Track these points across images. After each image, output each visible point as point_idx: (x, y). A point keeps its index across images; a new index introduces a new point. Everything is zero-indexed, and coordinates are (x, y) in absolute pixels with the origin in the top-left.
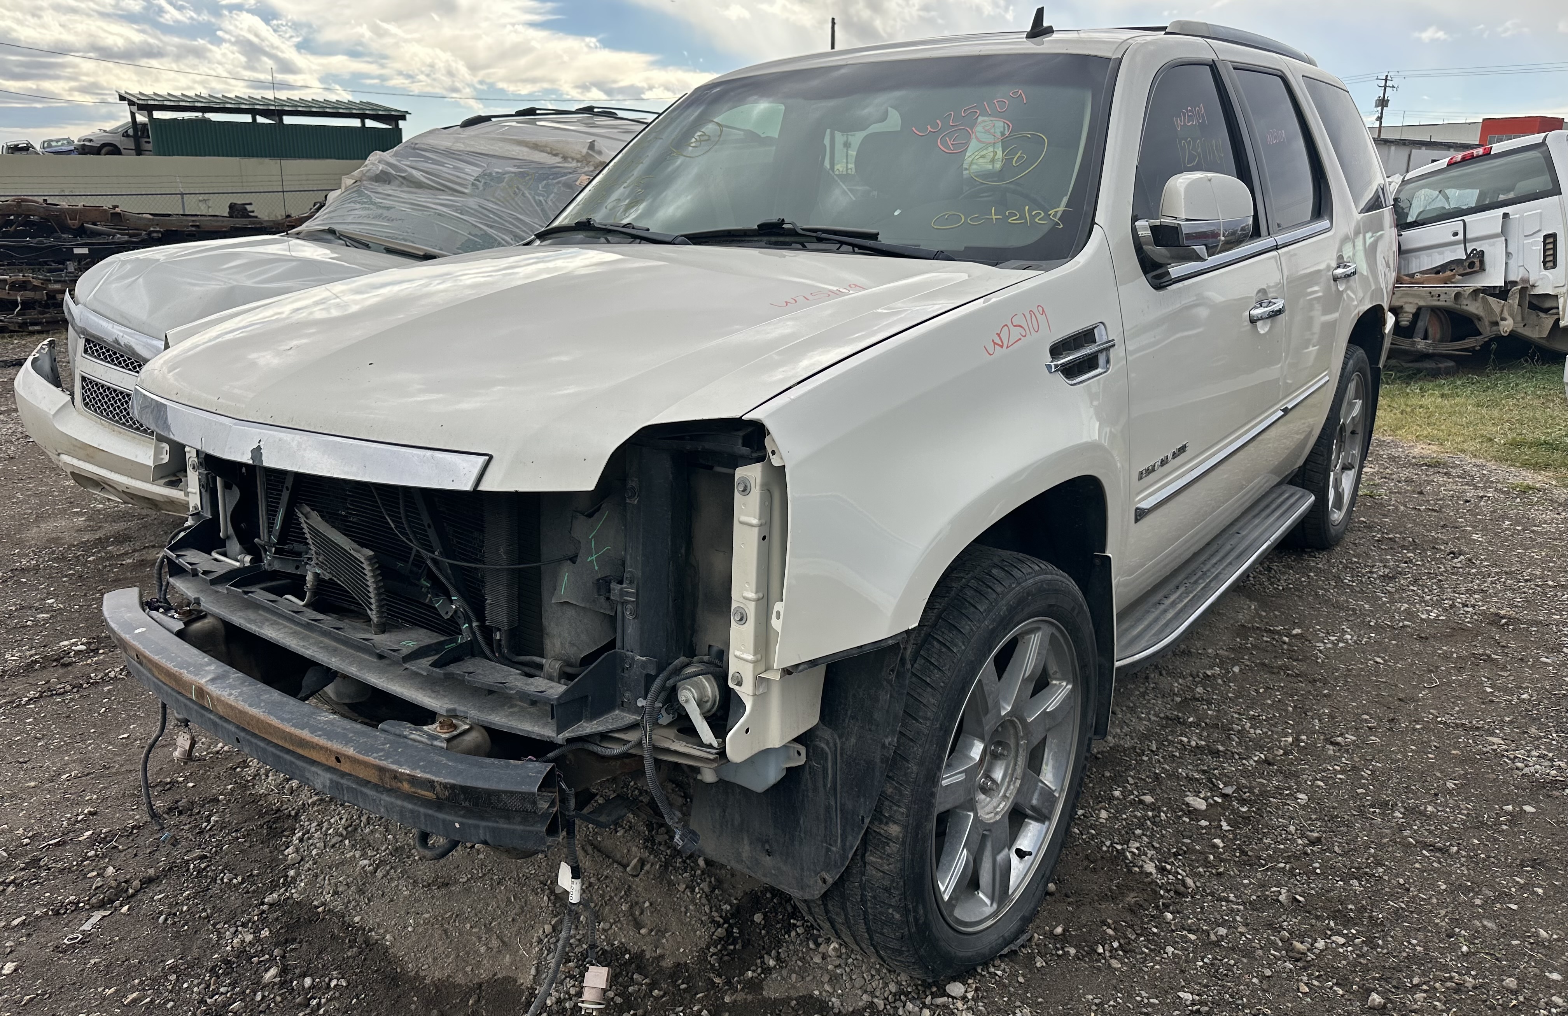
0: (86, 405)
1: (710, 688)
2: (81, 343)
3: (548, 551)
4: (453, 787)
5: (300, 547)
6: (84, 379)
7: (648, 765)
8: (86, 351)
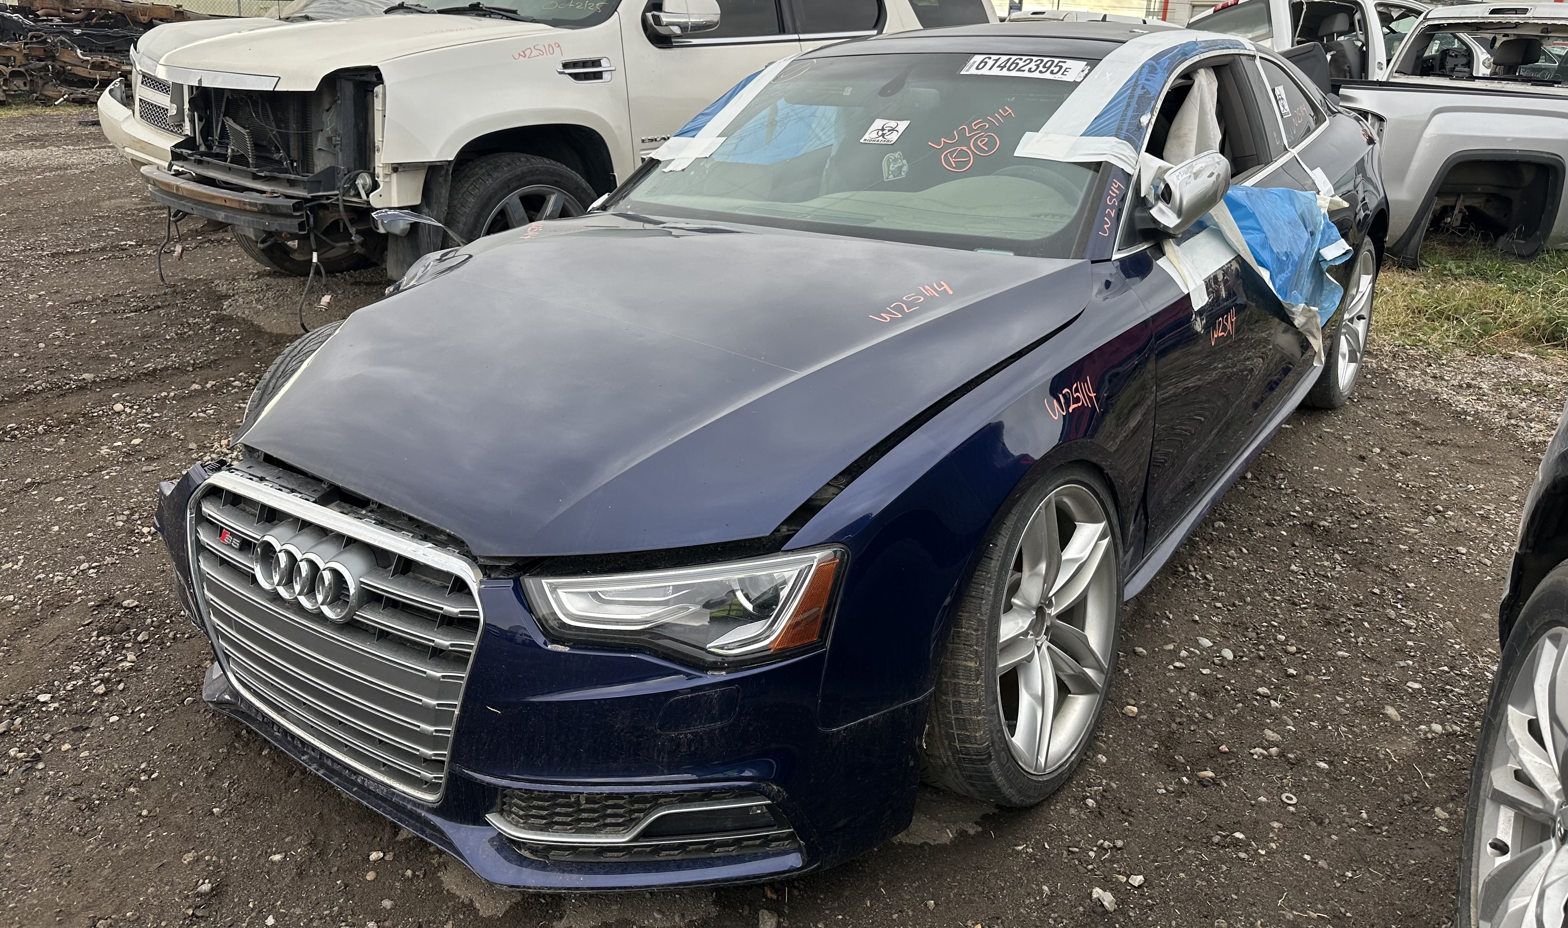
0: (142, 116)
1: (369, 181)
2: (140, 78)
3: (314, 128)
4: (263, 204)
5: (226, 141)
6: (141, 100)
7: (341, 208)
8: (142, 83)
